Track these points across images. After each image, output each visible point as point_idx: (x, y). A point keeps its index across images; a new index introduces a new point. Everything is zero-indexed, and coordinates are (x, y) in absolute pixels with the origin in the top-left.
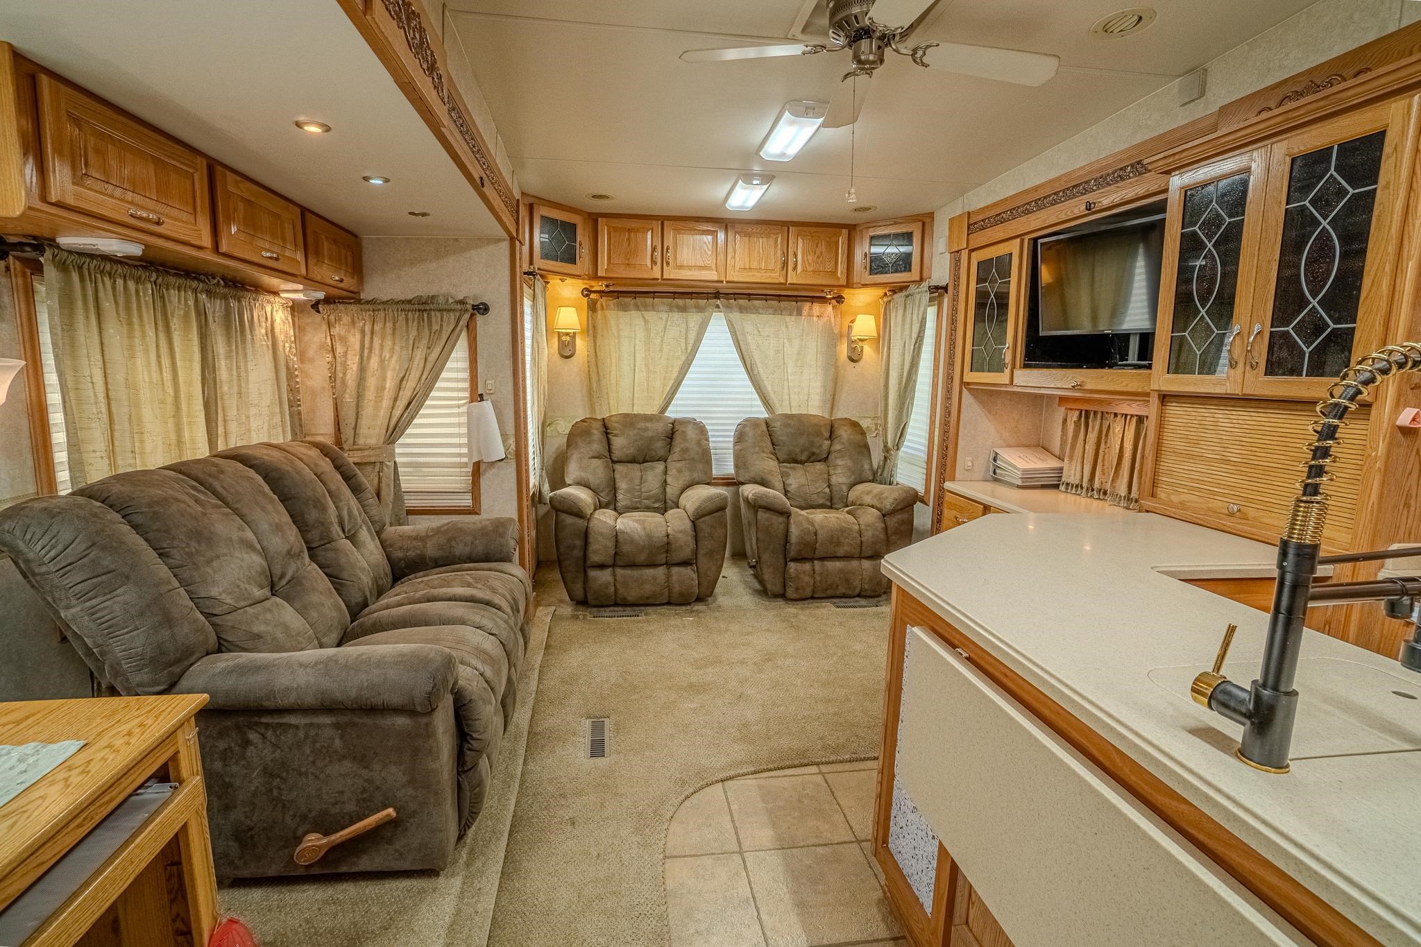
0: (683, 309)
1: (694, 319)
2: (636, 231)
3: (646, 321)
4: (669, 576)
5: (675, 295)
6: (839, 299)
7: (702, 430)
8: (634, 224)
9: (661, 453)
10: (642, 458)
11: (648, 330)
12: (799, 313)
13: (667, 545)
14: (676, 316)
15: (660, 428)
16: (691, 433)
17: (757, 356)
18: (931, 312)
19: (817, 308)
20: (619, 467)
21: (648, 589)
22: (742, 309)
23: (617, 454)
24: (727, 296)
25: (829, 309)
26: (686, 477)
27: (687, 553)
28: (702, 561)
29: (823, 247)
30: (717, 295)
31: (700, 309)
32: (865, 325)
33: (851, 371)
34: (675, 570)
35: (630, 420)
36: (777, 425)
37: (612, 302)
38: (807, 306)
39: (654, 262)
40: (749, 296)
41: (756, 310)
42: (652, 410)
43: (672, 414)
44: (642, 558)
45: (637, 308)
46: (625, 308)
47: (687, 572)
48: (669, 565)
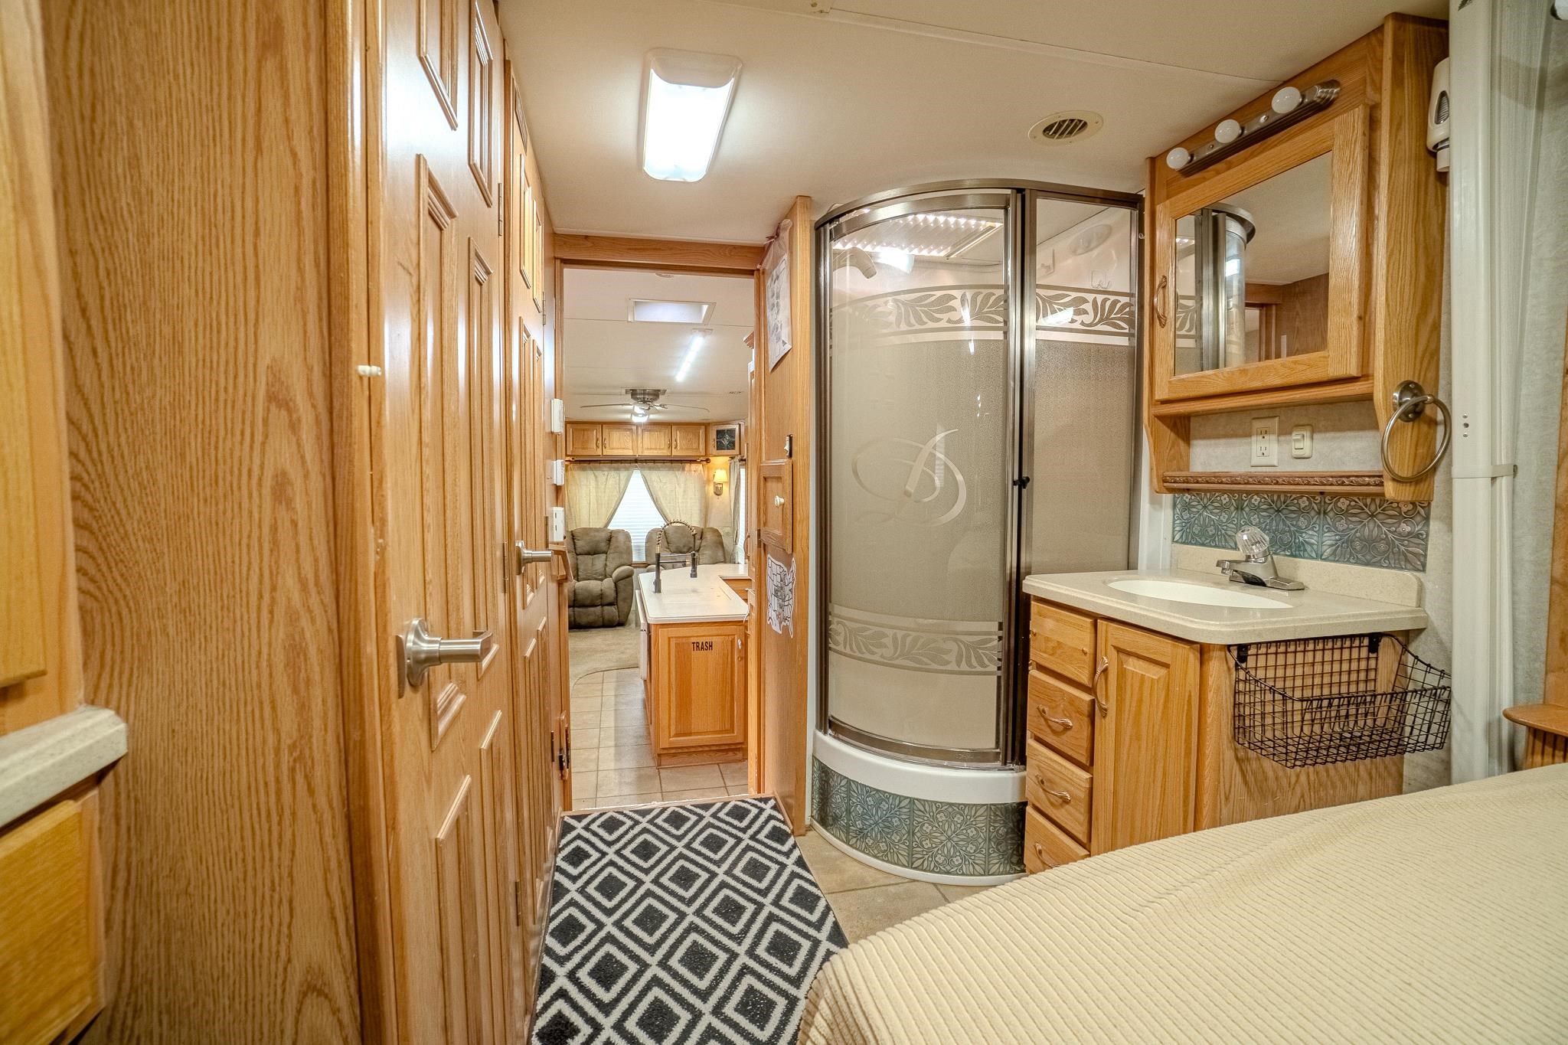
0: (617, 469)
1: (623, 474)
2: (587, 430)
3: (596, 477)
4: (603, 611)
5: (612, 461)
6: (708, 461)
7: (627, 537)
8: (586, 427)
9: (604, 549)
10: (593, 552)
11: (597, 481)
12: (683, 469)
13: (601, 596)
14: (613, 473)
15: (604, 535)
16: (621, 538)
17: (660, 494)
18: (743, 471)
19: (694, 466)
20: (580, 557)
21: (591, 618)
22: (650, 469)
23: (579, 550)
24: (642, 461)
25: (700, 467)
26: (618, 562)
27: (611, 599)
28: (620, 603)
29: (691, 436)
30: (636, 461)
31: (627, 469)
32: (721, 476)
33: (716, 501)
34: (606, 608)
35: (587, 531)
36: (670, 532)
37: (577, 466)
38: (687, 465)
39: (597, 447)
40: (654, 461)
41: (658, 469)
42: (599, 525)
43: (611, 527)
44: (588, 602)
45: (591, 469)
46: (584, 469)
47: (613, 609)
48: (602, 605)
